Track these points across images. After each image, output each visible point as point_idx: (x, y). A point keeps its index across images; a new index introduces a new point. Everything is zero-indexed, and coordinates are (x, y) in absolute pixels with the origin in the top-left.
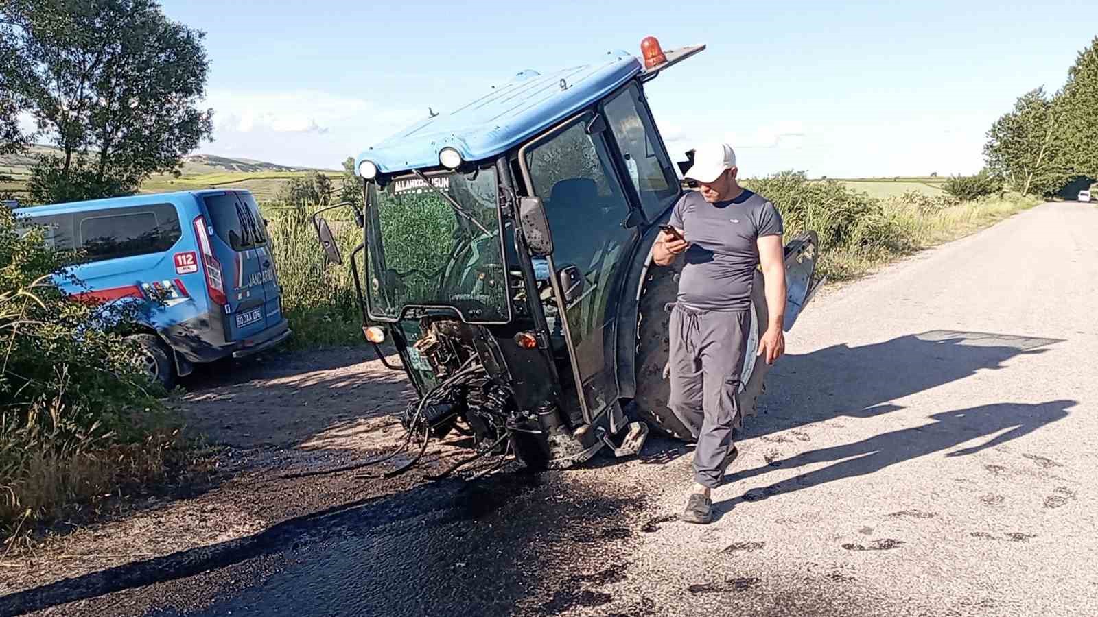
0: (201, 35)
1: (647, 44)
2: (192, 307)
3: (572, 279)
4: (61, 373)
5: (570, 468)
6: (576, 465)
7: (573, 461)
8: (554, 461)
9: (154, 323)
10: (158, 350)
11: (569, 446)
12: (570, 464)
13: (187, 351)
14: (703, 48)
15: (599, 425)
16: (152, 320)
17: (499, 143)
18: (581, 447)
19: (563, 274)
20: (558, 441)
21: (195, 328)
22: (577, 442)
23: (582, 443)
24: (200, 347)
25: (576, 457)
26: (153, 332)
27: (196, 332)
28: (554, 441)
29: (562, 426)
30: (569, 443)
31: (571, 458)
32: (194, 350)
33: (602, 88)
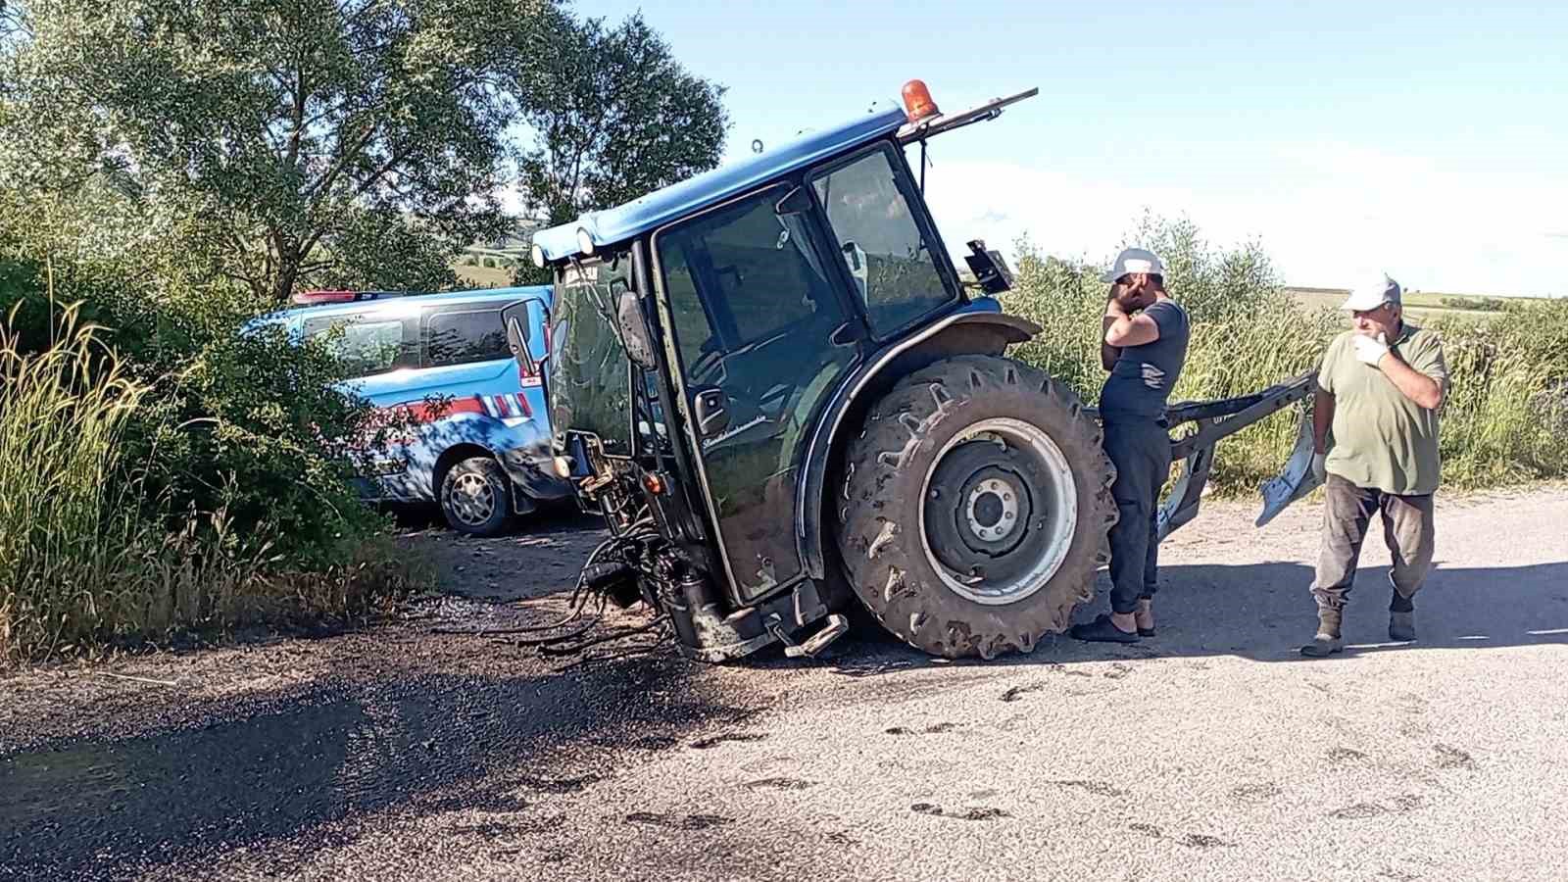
0: (721, 91)
1: (908, 89)
2: (532, 429)
3: (711, 407)
4: (228, 478)
5: (722, 663)
6: (729, 661)
7: (725, 654)
8: (704, 651)
9: (491, 445)
10: (496, 478)
11: (718, 633)
12: (721, 657)
13: (524, 483)
14: (1033, 93)
15: (775, 612)
16: (491, 441)
17: (633, 222)
18: (736, 637)
19: (698, 399)
20: (704, 625)
21: (535, 456)
22: (729, 628)
23: (737, 631)
24: (542, 481)
25: (729, 649)
26: (490, 455)
27: (535, 460)
28: (699, 624)
29: (710, 605)
30: (719, 629)
31: (722, 649)
32: (531, 484)
33: (809, 153)
